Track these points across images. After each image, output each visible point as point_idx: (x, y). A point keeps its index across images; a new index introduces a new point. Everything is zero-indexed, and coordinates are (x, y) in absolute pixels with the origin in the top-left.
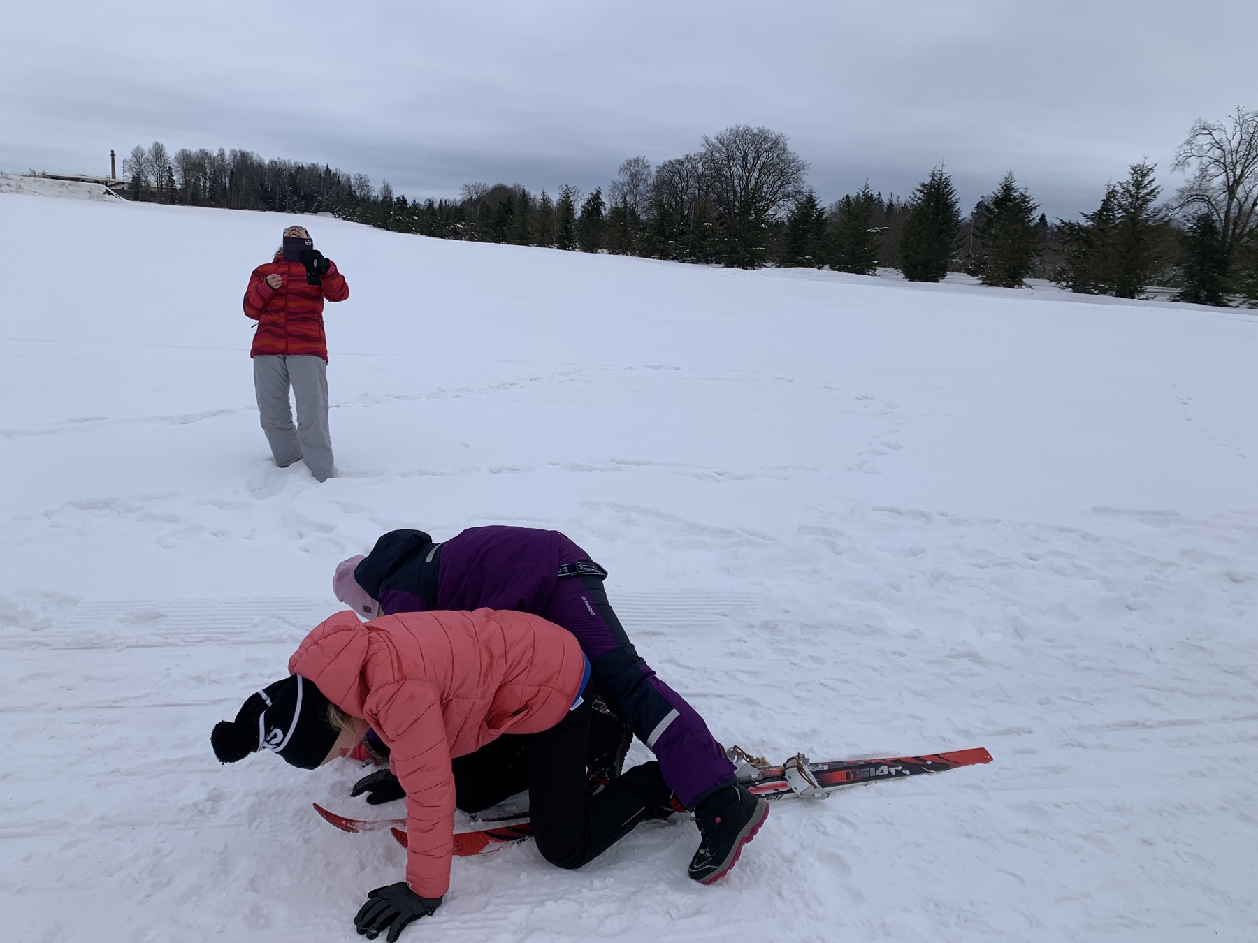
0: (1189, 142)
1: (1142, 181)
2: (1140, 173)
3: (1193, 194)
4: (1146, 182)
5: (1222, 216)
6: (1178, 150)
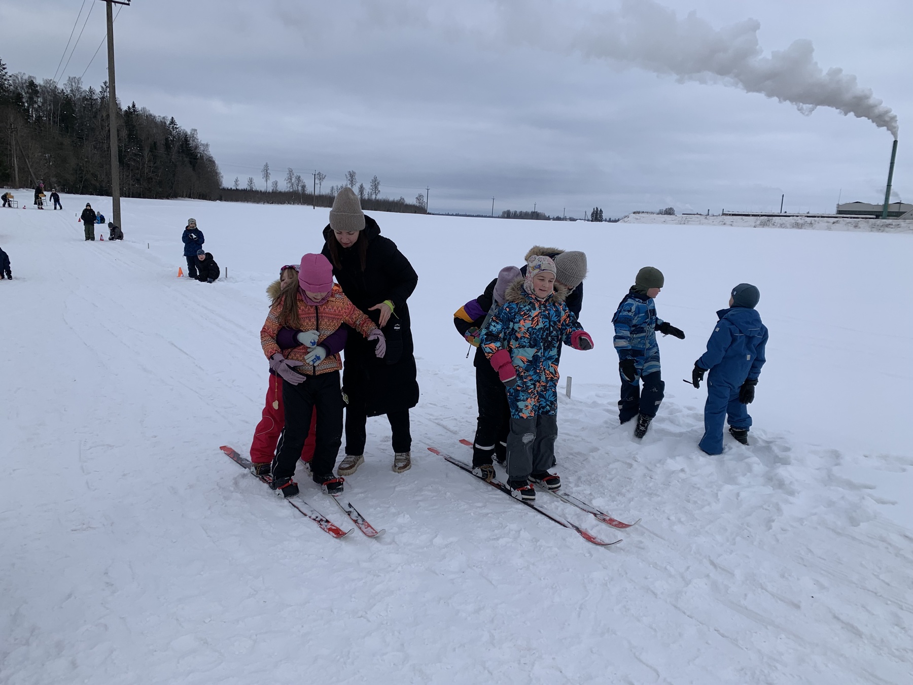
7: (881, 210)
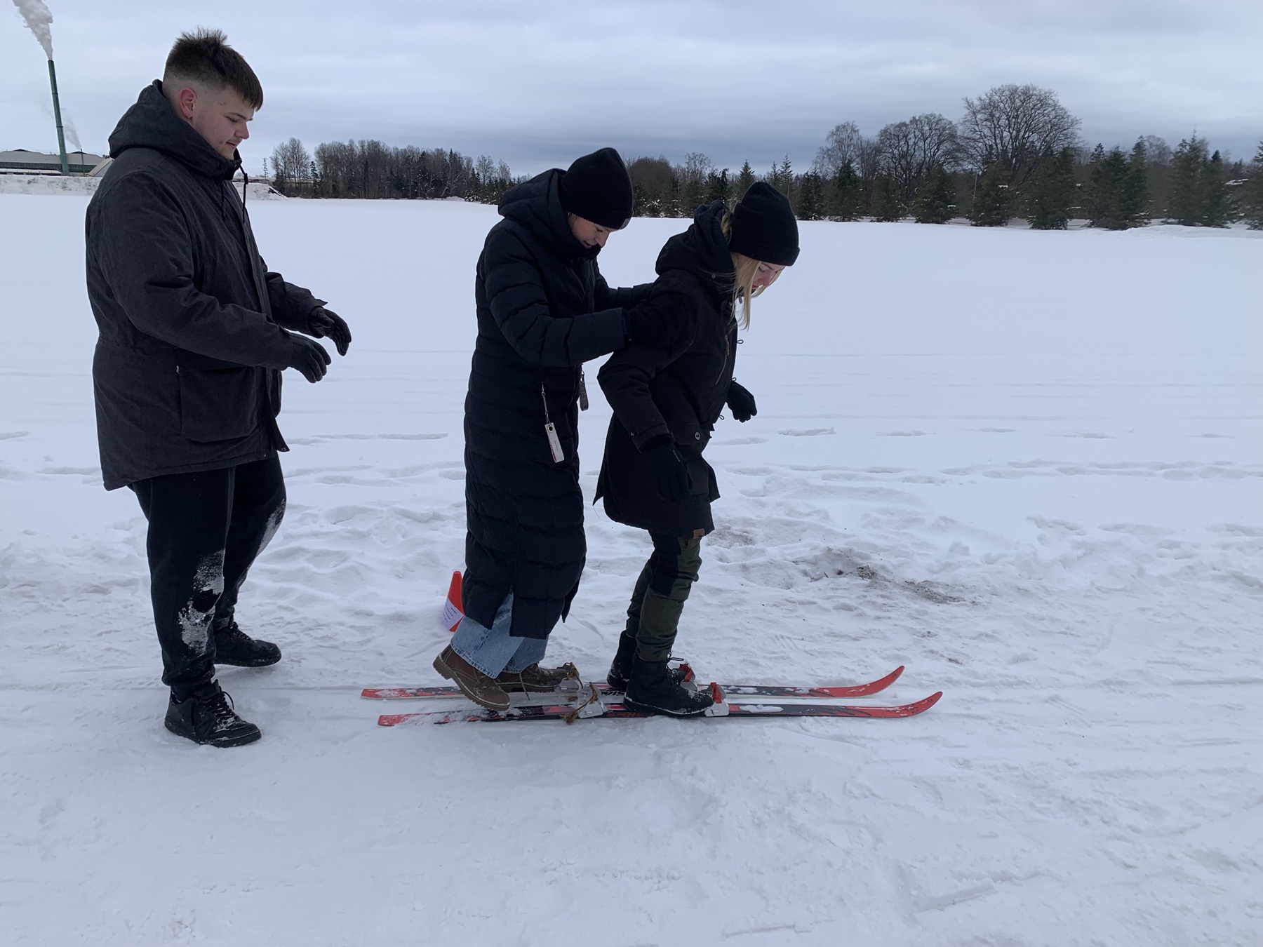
7: (57, 162)
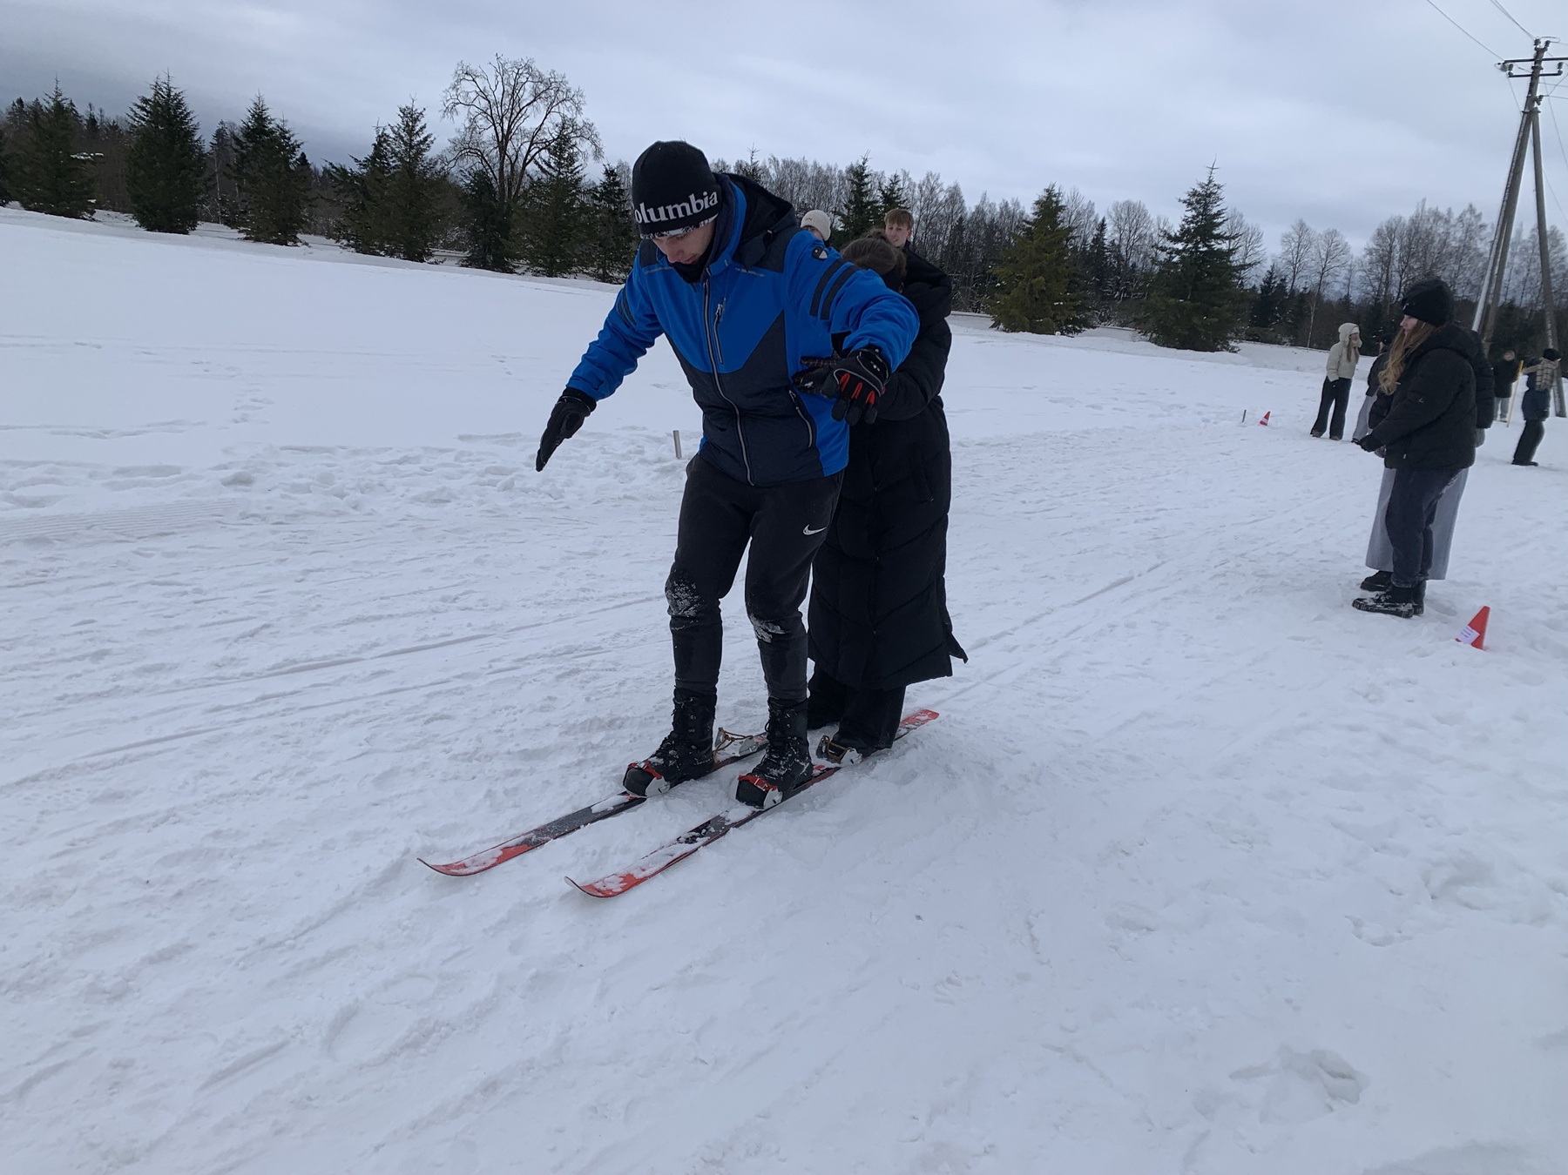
0: (454, 87)
1: (413, 126)
2: (411, 118)
3: (467, 147)
4: (417, 128)
5: (497, 173)
6: (444, 94)
